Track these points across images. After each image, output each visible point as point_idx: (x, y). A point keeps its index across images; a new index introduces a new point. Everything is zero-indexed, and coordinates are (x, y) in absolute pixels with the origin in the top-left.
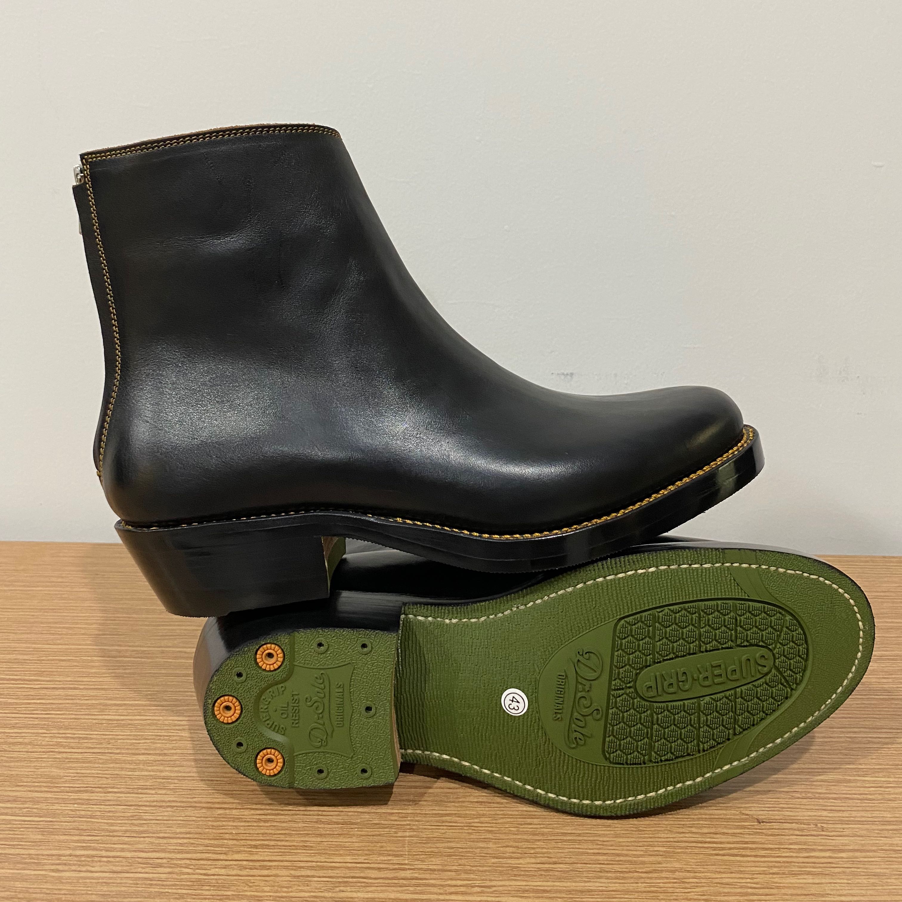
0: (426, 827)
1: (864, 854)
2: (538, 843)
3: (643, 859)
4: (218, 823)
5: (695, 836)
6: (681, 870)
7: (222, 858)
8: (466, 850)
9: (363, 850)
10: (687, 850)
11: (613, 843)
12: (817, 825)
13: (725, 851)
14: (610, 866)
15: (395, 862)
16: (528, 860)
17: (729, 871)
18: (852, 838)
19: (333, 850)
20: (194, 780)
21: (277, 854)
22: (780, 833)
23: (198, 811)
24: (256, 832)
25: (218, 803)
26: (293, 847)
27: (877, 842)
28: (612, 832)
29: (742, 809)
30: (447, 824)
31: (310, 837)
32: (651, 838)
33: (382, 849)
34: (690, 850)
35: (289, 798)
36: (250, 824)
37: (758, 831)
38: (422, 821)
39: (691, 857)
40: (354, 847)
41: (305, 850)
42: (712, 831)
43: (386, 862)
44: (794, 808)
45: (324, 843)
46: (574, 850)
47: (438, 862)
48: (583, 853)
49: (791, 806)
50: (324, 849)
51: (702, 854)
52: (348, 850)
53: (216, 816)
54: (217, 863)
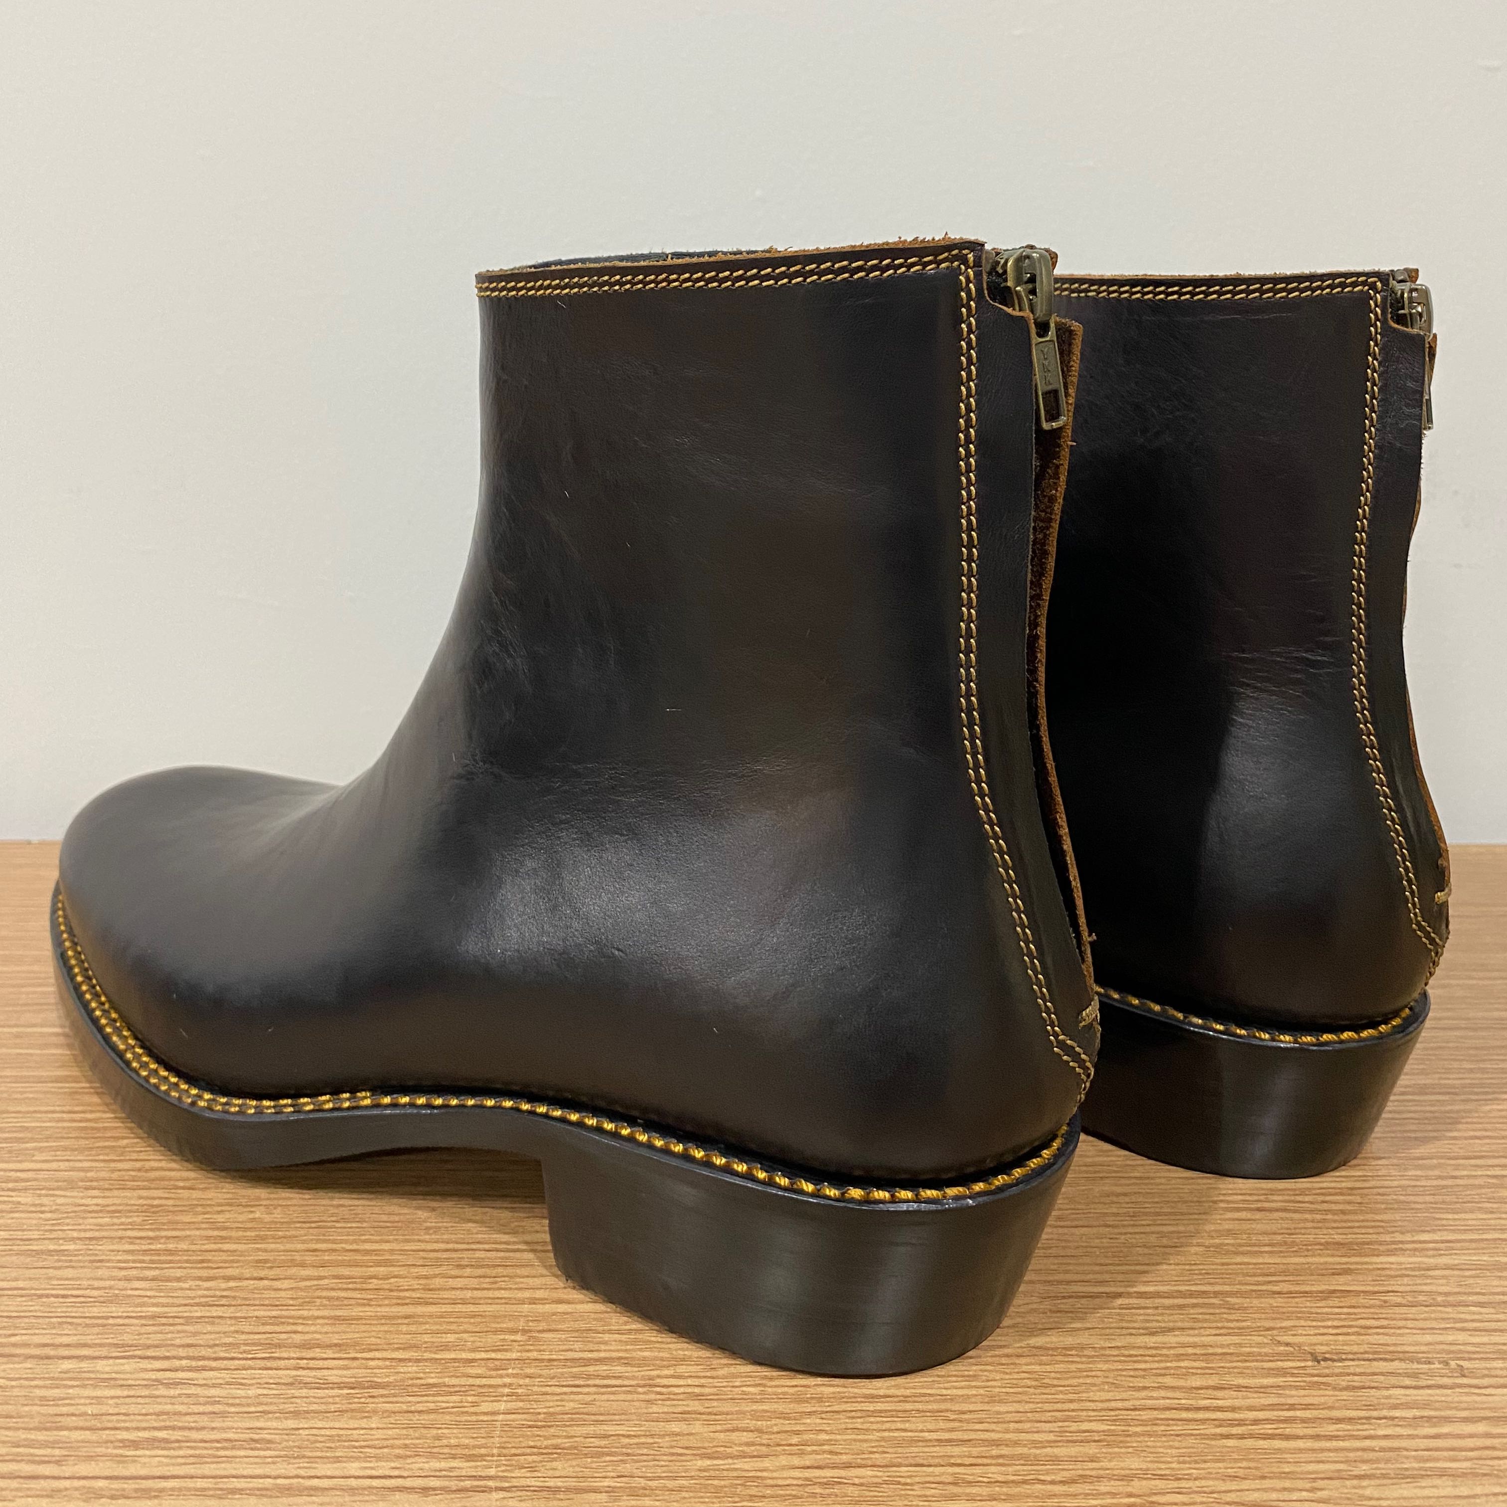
0: (548, 1389)
2: (808, 1421)
3: (1056, 1451)
4: (57, 1391)
6: (1144, 1475)
7: (47, 1473)
8: (636, 1440)
9: (392, 1447)
10: (1155, 1428)
11: (983, 1415)
12: (1447, 1364)
13: (1244, 1428)
14: (978, 1470)
15: (463, 1472)
16: (783, 1460)
17: (1258, 1473)
19: (321, 1449)
20: (22, 1296)
21: (182, 1460)
22: (1367, 1384)
23: (16, 1366)
24: (144, 1411)
25: (68, 1345)
26: (225, 1444)
28: (982, 1391)
29: (1275, 1332)
30: (597, 1382)
31: (269, 1420)
32: (1071, 1401)
33: (437, 1443)
34: (1163, 1428)
35: (237, 1332)
36: (132, 1393)
37: (1316, 1379)
38: (540, 1376)
39: (1166, 1444)
40: (372, 1440)
41: (252, 1449)
42: (1211, 1383)
43: (444, 1473)
44: (1391, 1328)
45: (301, 1431)
46: (891, 1434)
47: (569, 1471)
48: (913, 1442)
49: (1385, 1323)
50: (299, 1447)
51: (1192, 1435)
52: (356, 1448)
53: (56, 1375)
54: (33, 1484)
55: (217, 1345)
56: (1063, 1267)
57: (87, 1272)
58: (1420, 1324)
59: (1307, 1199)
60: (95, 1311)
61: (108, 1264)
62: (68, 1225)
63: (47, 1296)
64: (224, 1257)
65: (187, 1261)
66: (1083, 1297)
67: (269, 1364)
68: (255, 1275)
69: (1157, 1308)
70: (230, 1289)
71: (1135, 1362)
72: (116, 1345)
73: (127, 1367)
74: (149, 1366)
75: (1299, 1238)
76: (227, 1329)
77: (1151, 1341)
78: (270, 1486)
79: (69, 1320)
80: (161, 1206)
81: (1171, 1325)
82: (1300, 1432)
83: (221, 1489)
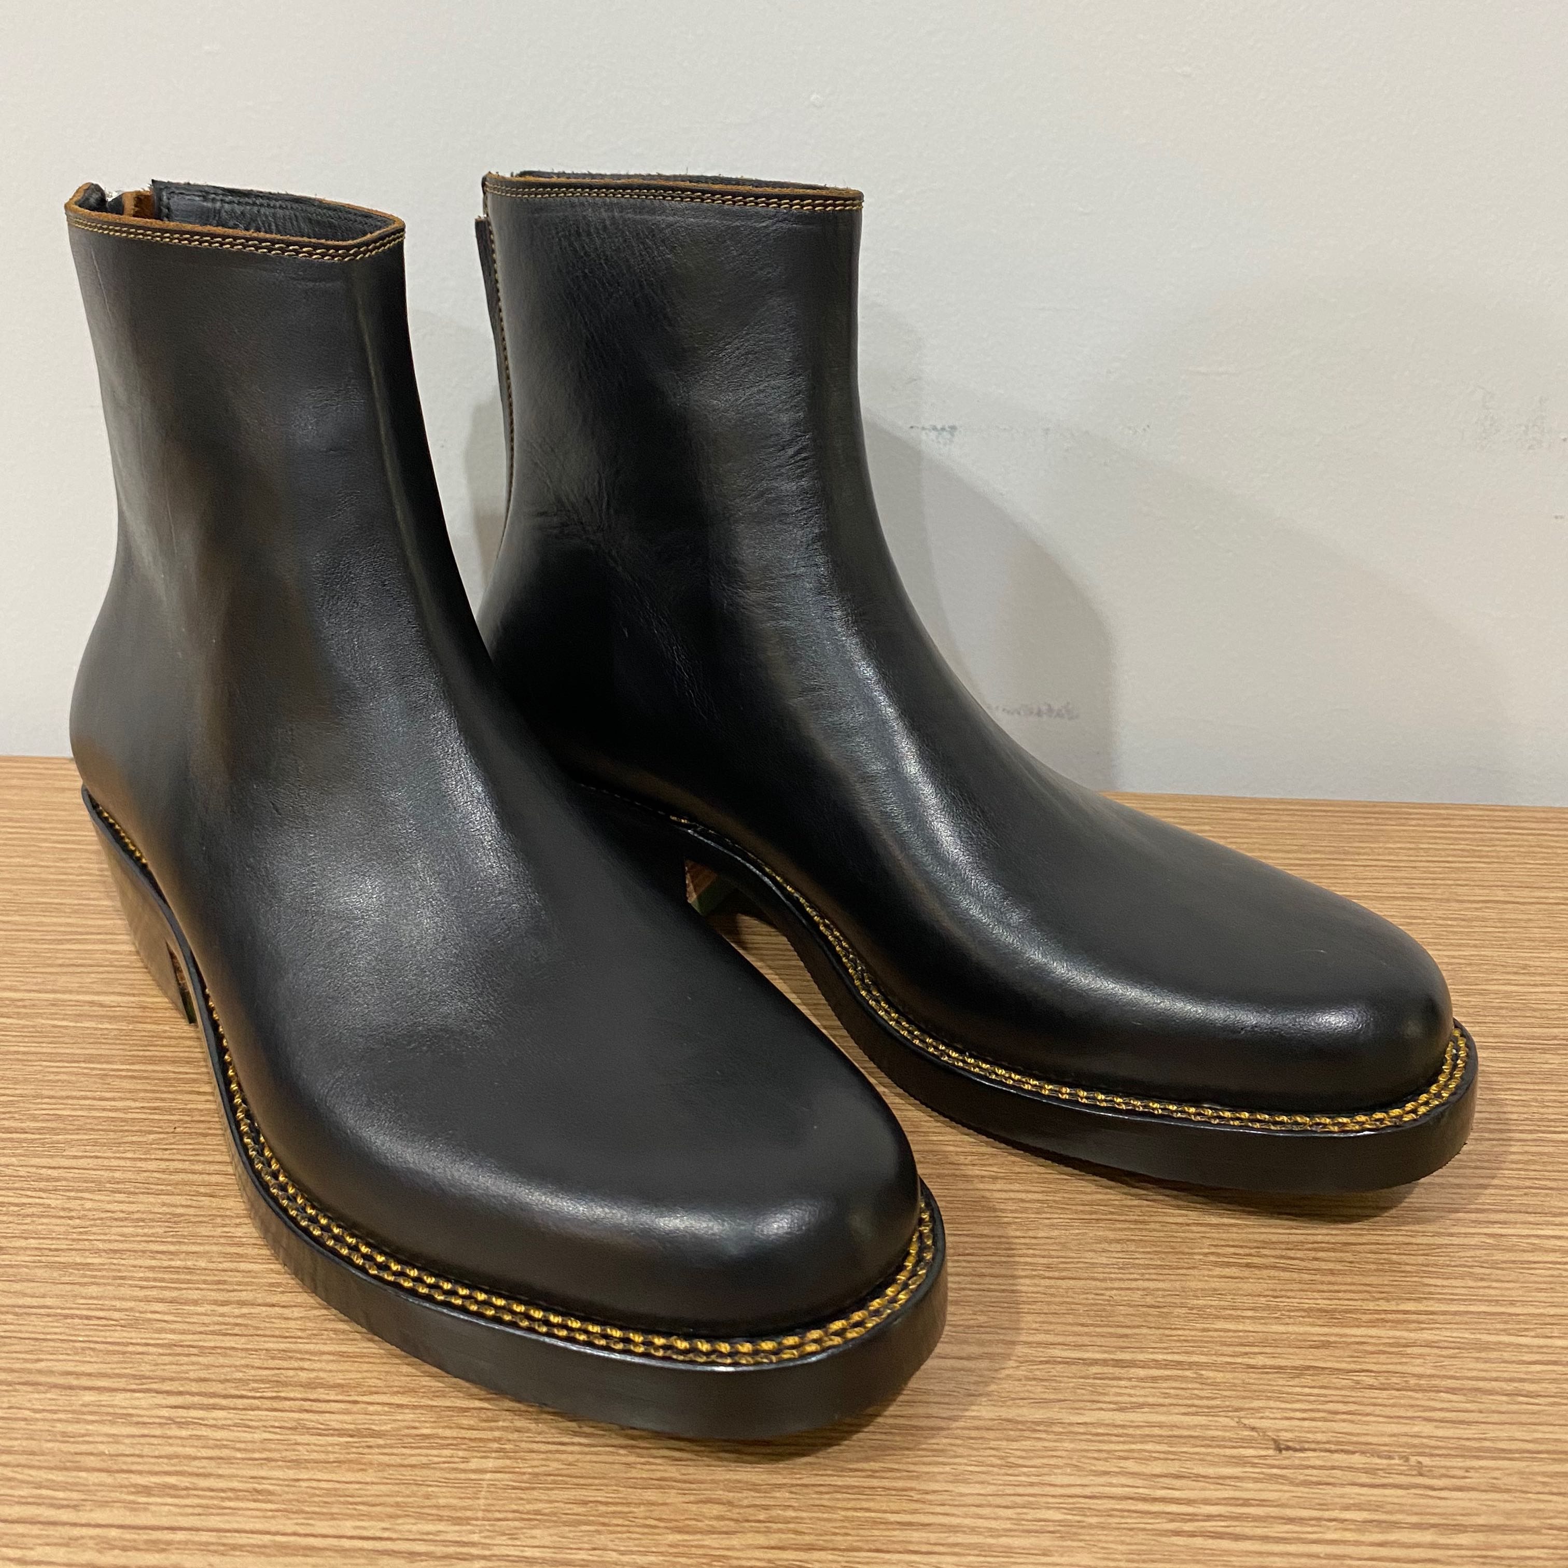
0: (535, 1446)
1: (1508, 1539)
2: (778, 1495)
3: (1009, 1541)
4: (78, 1426)
5: (1130, 1481)
7: (65, 1518)
8: (612, 1509)
9: (385, 1505)
10: (1110, 1520)
11: (945, 1497)
12: (1407, 1460)
13: (1197, 1524)
15: (449, 1537)
16: (750, 1539)
18: (1484, 1496)
19: (318, 1504)
20: (48, 1315)
21: (190, 1510)
22: (1324, 1479)
23: (43, 1396)
24: (157, 1453)
25: (90, 1375)
26: (230, 1494)
27: (1542, 1506)
28: (947, 1469)
29: (1242, 1414)
31: (272, 1468)
32: (1032, 1484)
33: (428, 1503)
34: (1117, 1520)
35: (247, 1366)
36: (146, 1432)
37: (1275, 1471)
39: (1118, 1539)
40: (367, 1496)
41: (255, 1501)
42: (1172, 1471)
43: (431, 1537)
44: (1359, 1414)
45: (302, 1483)
46: (855, 1514)
47: (547, 1541)
48: (875, 1523)
49: (1352, 1407)
50: (298, 1501)
51: (1144, 1530)
52: (351, 1504)
53: (78, 1408)
54: (51, 1531)
55: (228, 1381)
56: (1046, 1327)
57: (110, 1290)
58: (1388, 1411)
59: (1299, 1254)
60: (117, 1335)
61: (130, 1282)
62: (94, 1234)
63: (72, 1317)
64: (239, 1278)
65: (205, 1282)
66: (1060, 1363)
67: (276, 1404)
68: (268, 1300)
69: (1130, 1379)
70: (243, 1316)
71: (1100, 1442)
72: (134, 1377)
73: (143, 1403)
74: (164, 1402)
75: (1283, 1302)
76: (238, 1363)
77: (1119, 1418)
78: (269, 1543)
79: (92, 1345)
80: (182, 1215)
81: (1141, 1400)
82: (1248, 1531)
83: (224, 1545)
